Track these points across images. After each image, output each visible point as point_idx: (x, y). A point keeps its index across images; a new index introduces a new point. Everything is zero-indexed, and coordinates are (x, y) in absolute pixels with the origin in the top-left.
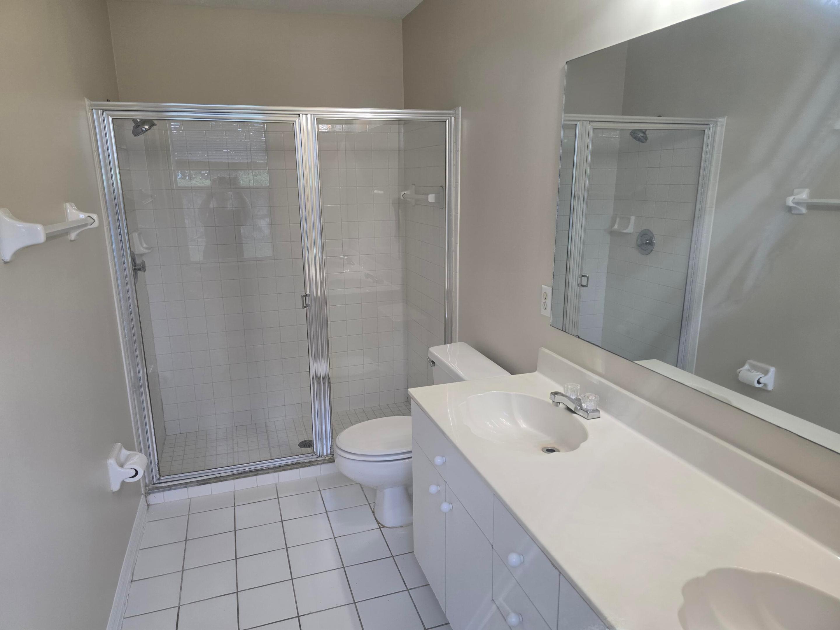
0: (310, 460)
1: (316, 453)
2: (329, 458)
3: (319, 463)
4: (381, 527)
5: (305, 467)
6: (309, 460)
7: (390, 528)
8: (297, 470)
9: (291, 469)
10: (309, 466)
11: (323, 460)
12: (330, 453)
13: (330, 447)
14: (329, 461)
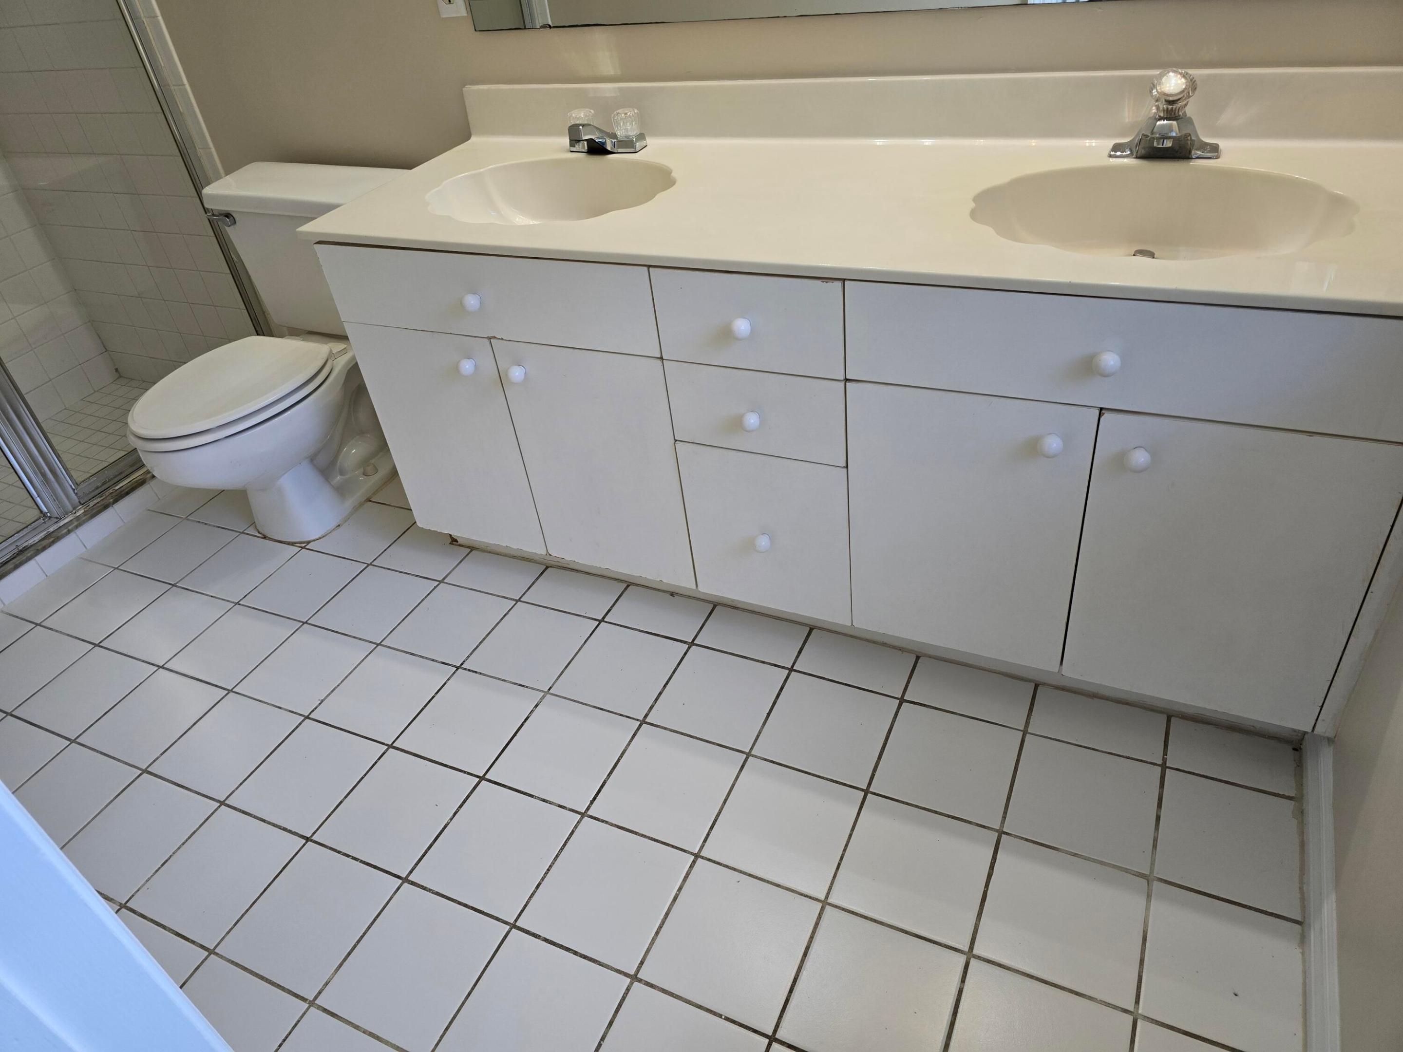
0: (46, 532)
1: (49, 514)
2: (83, 511)
3: (70, 528)
4: (303, 545)
5: (44, 548)
6: (42, 535)
8: (32, 563)
9: (17, 567)
10: (53, 543)
11: (74, 520)
12: (80, 502)
13: (74, 490)
14: (88, 516)
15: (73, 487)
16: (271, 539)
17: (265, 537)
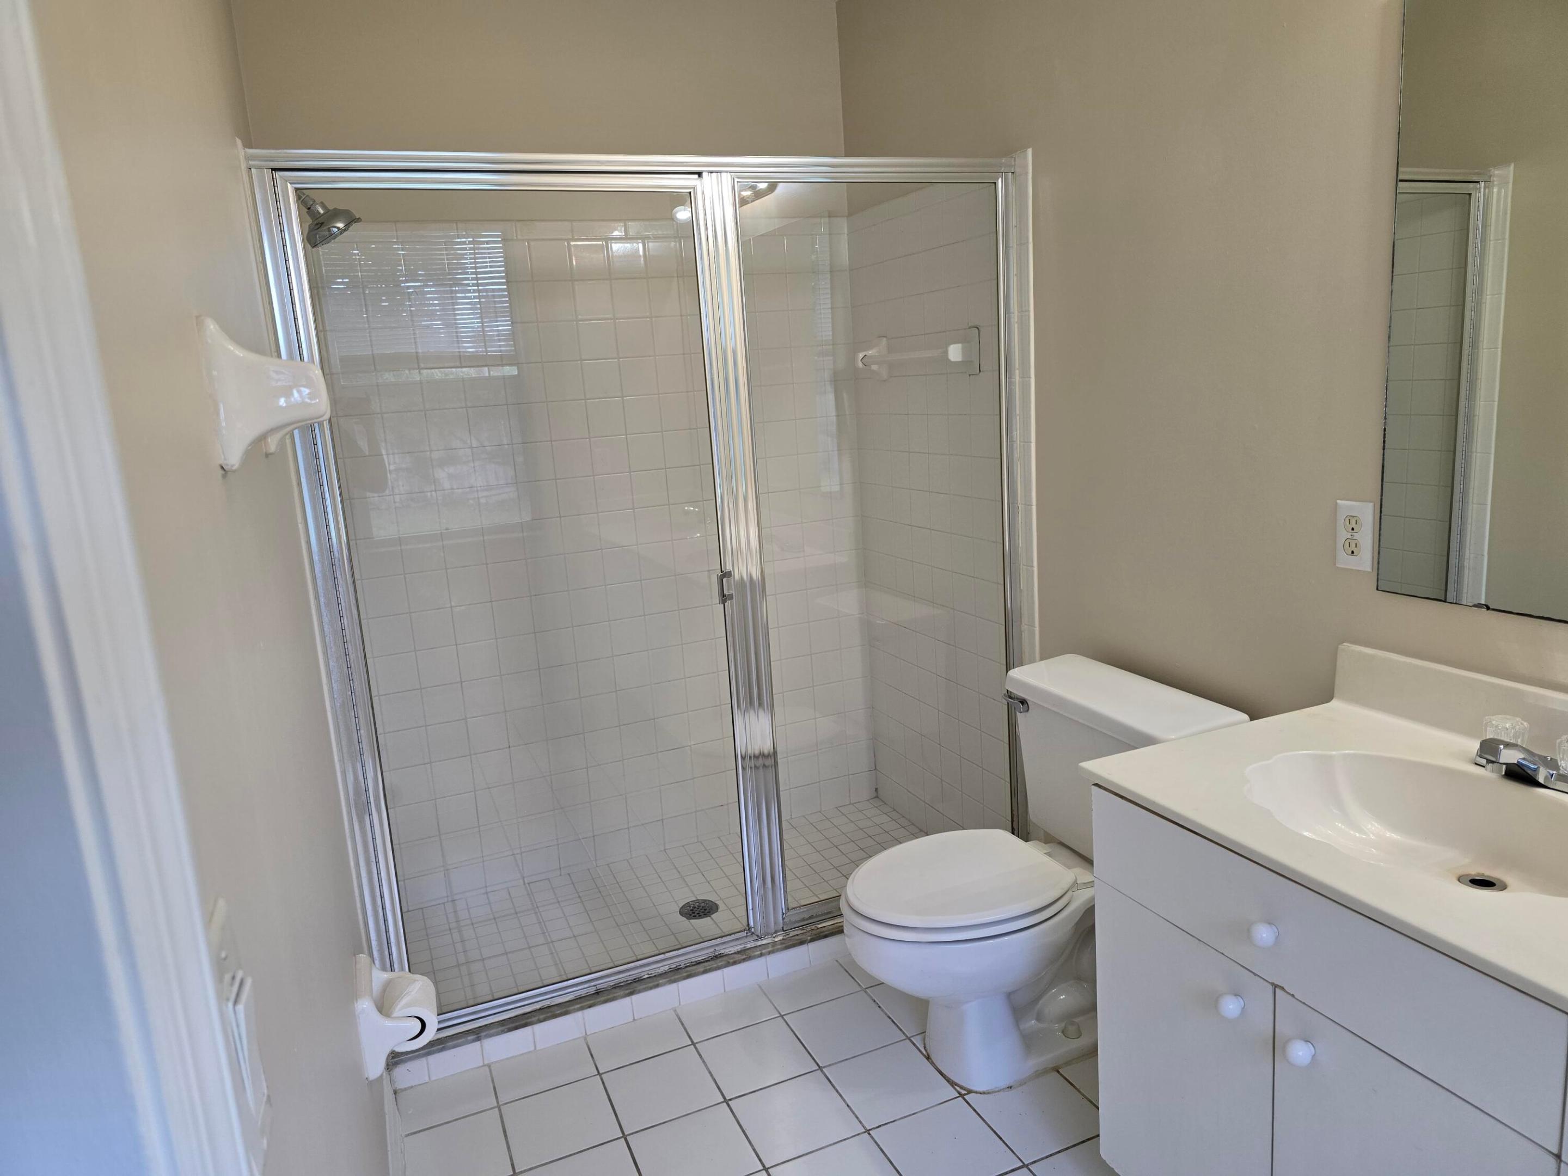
0: (742, 946)
1: (753, 930)
2: (781, 938)
3: (764, 951)
4: (963, 1092)
5: (735, 963)
6: (739, 948)
7: (984, 1093)
8: (719, 972)
9: (705, 972)
10: (744, 960)
11: (770, 945)
12: (783, 928)
13: (783, 914)
14: (784, 945)
15: (784, 911)
16: (933, 1064)
17: (928, 1058)
